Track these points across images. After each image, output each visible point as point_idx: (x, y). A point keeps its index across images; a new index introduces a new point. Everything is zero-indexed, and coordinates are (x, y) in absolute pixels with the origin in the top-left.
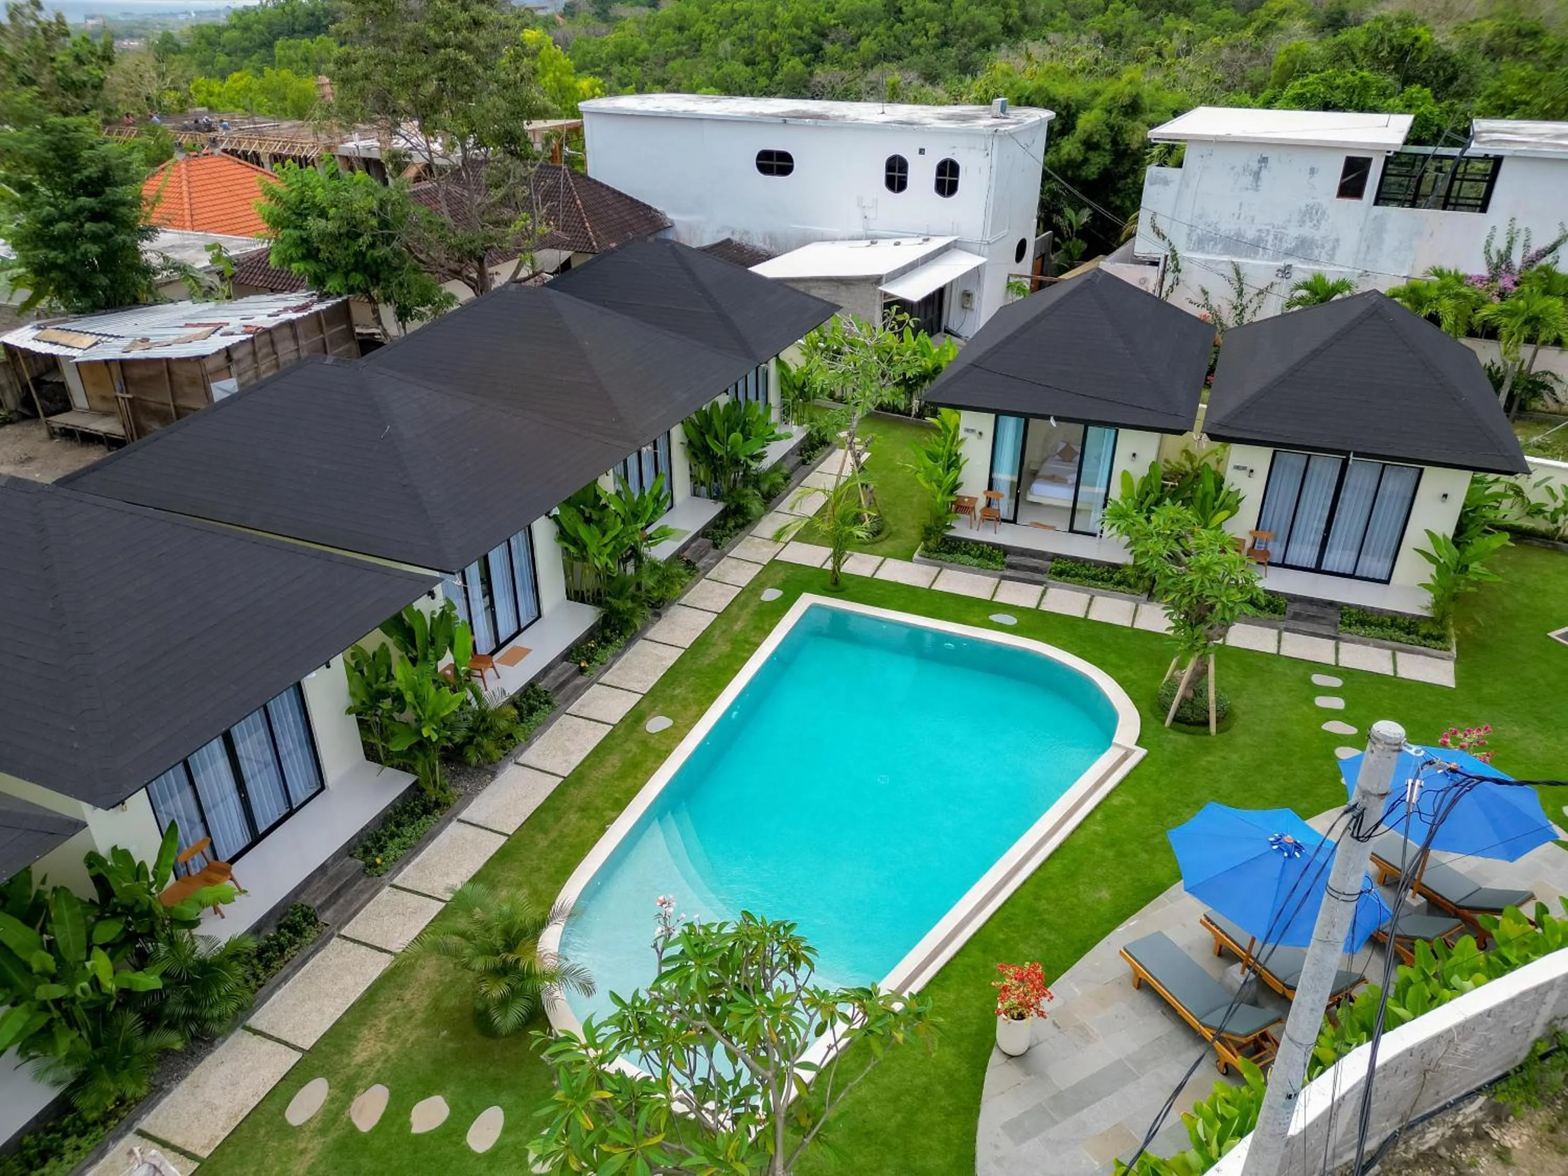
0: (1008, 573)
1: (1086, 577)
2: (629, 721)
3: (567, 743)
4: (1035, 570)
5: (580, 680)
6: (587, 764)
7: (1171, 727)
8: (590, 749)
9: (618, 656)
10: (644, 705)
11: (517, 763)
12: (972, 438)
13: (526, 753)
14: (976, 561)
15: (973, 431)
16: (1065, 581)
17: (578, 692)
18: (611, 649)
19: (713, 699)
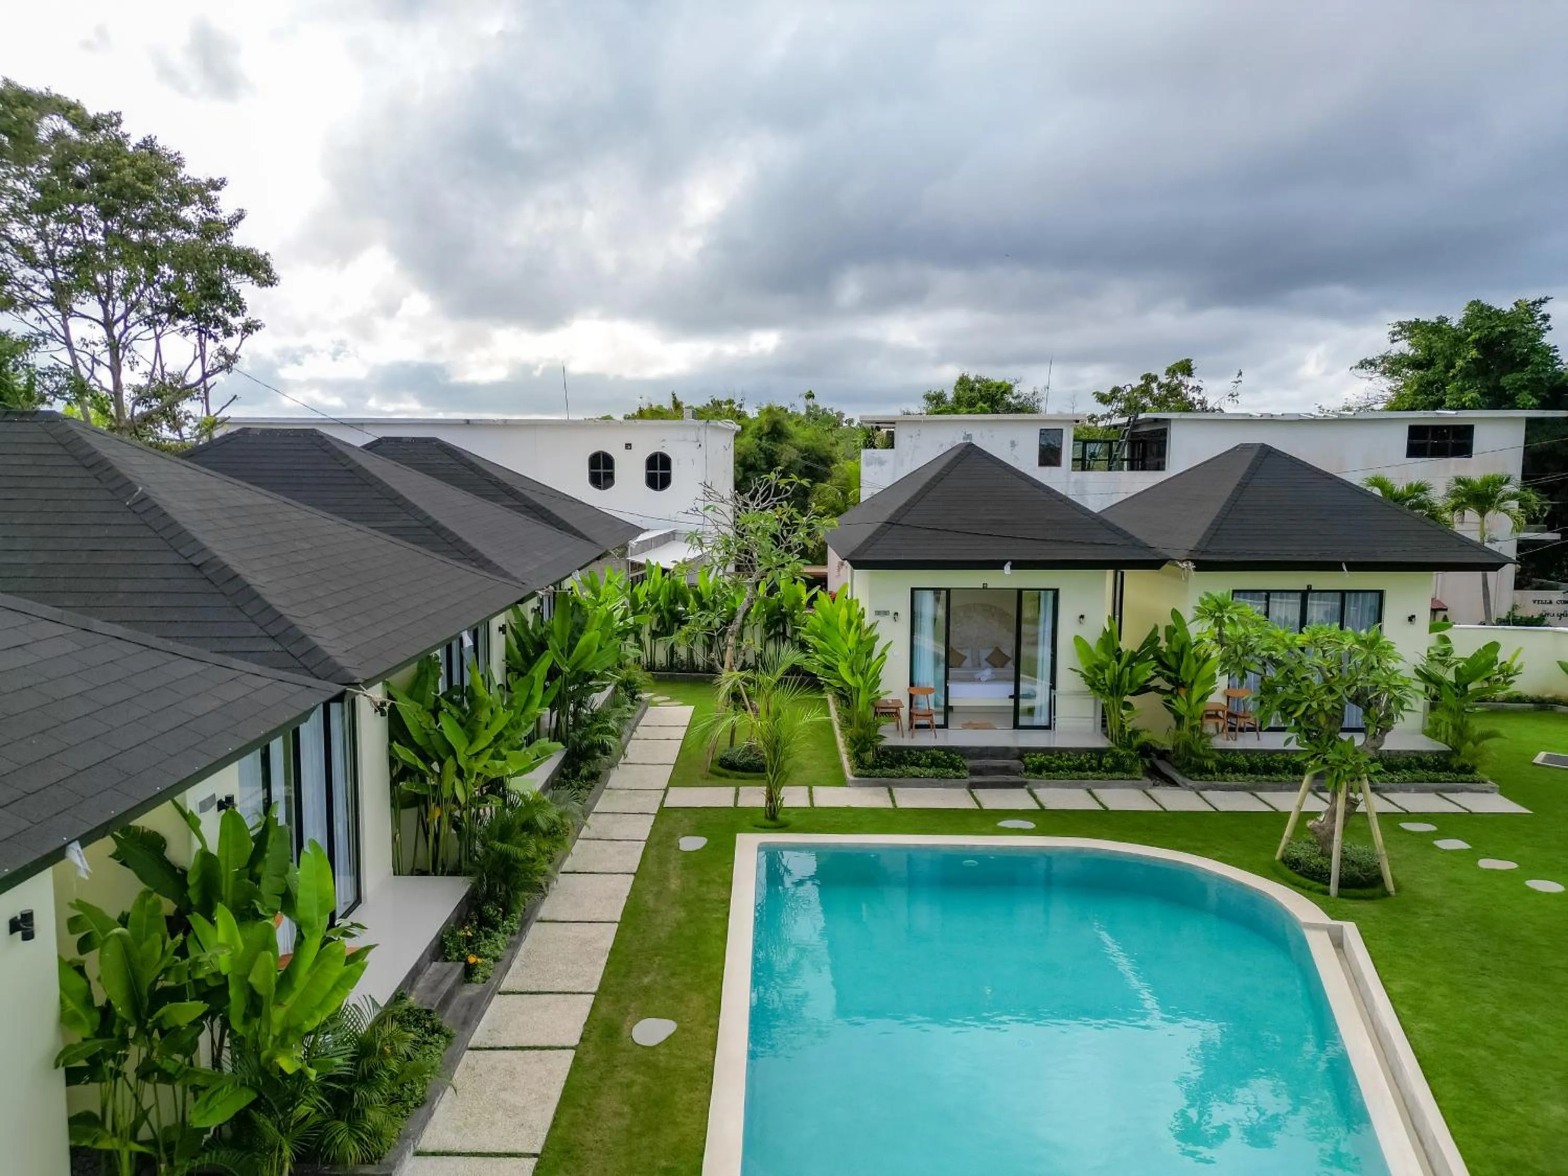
0: (976, 779)
1: (1070, 769)
2: (595, 1036)
3: (503, 1095)
4: (1006, 770)
5: (471, 990)
6: (564, 1122)
7: (1340, 895)
8: (556, 1094)
9: (514, 946)
10: (603, 1010)
11: (418, 1154)
12: (885, 622)
13: (428, 1132)
14: (931, 771)
15: (886, 613)
16: (1048, 777)
17: (475, 1009)
18: (500, 938)
19: (717, 979)
